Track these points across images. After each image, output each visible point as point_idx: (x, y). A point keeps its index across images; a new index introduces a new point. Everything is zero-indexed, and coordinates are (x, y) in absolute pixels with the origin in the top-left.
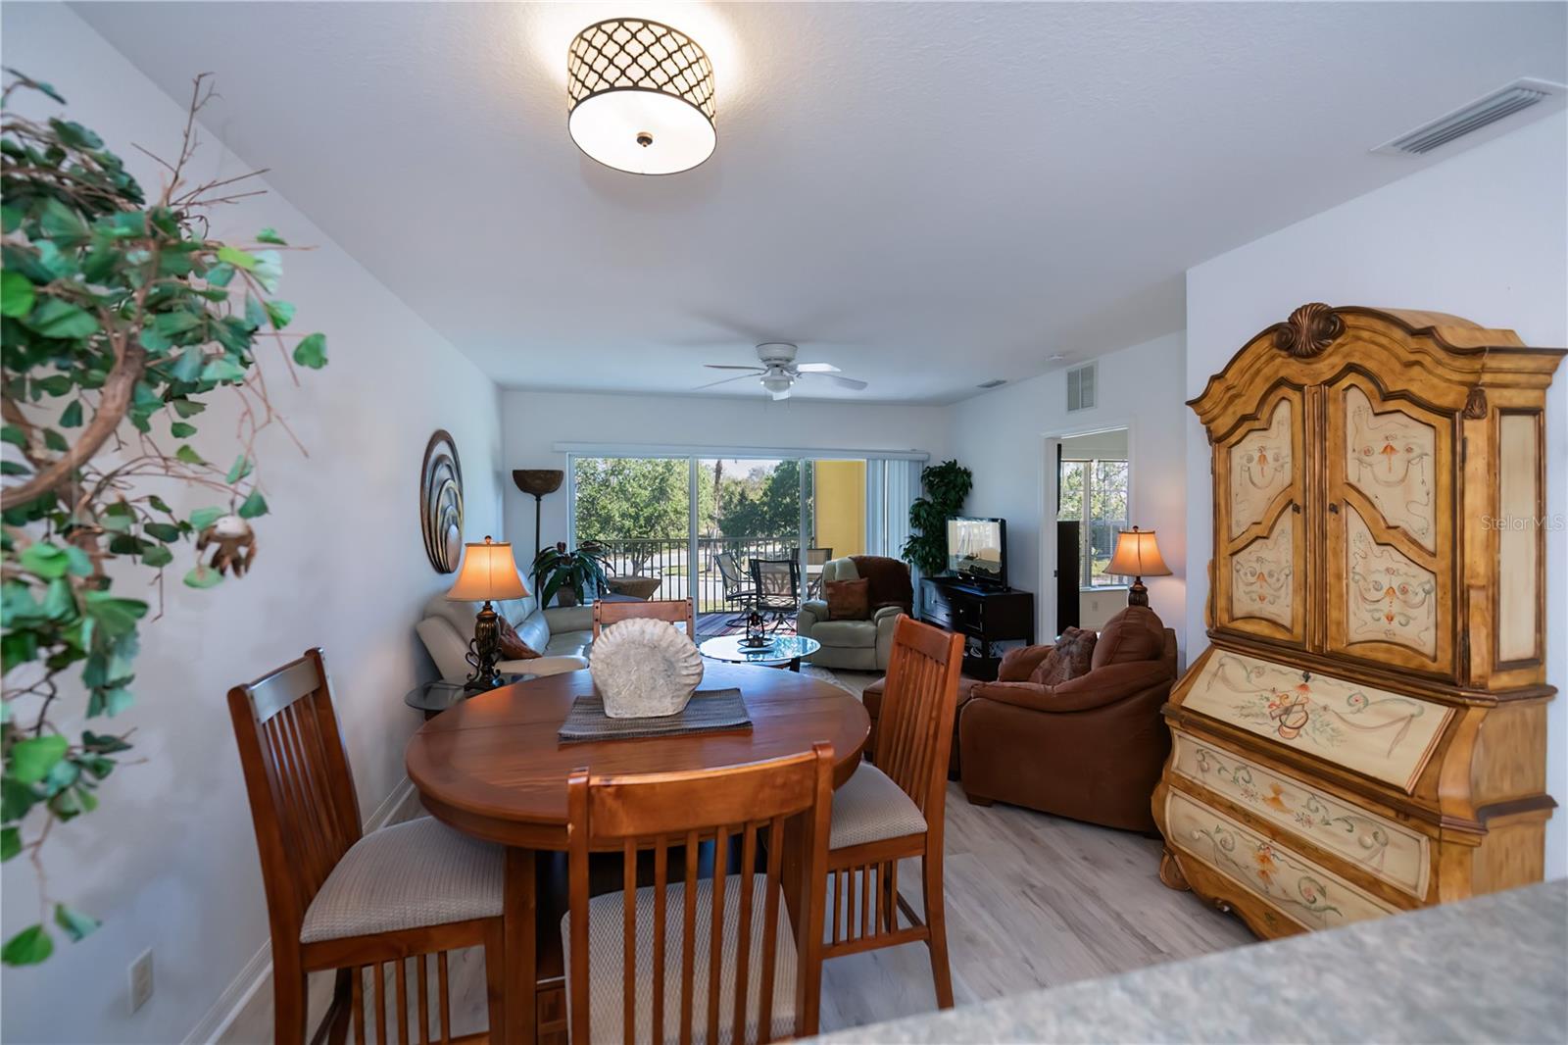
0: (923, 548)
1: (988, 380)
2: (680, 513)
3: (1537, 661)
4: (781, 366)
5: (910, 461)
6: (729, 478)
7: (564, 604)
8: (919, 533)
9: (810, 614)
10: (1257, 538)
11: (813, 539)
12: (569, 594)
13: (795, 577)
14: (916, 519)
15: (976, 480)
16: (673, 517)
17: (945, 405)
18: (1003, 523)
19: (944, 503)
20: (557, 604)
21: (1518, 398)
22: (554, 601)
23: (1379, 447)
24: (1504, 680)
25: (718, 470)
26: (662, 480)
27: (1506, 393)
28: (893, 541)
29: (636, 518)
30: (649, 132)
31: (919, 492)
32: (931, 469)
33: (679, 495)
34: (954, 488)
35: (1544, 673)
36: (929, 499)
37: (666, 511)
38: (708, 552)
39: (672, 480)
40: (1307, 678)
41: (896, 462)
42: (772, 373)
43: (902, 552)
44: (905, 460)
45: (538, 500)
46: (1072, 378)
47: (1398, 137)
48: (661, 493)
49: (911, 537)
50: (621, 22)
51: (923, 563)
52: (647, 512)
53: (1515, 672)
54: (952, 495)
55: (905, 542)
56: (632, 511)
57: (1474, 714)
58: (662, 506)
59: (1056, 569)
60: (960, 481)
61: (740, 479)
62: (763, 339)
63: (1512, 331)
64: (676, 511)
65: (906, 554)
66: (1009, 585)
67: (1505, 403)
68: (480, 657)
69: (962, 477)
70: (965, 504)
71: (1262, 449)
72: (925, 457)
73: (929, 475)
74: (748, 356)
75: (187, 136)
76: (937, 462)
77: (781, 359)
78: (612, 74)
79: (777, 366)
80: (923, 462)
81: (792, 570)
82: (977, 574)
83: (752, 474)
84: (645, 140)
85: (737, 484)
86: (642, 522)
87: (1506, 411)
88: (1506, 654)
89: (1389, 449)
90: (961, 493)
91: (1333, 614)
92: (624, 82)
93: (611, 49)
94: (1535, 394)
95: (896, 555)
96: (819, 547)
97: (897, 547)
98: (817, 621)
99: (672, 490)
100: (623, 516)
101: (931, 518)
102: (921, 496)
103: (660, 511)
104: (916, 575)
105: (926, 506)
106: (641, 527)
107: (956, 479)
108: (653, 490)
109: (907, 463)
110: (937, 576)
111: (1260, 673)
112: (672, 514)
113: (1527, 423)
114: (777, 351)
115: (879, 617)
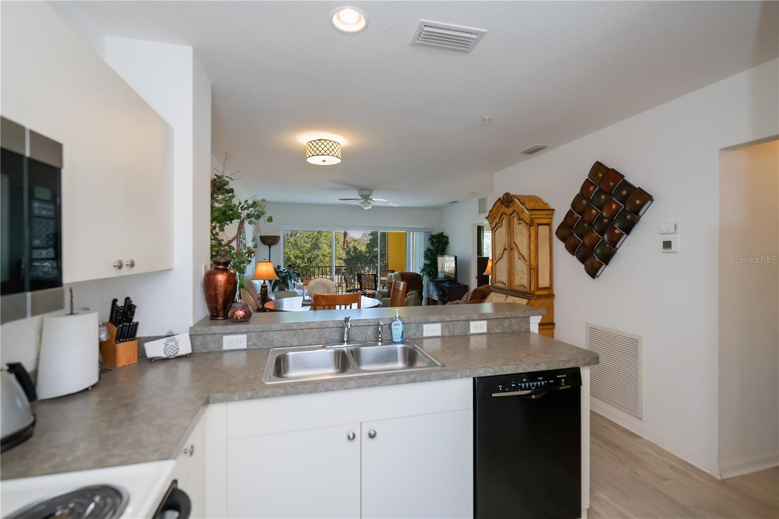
0: (429, 268)
1: (451, 200)
2: (326, 256)
3: (550, 288)
4: (366, 198)
5: (425, 232)
6: (351, 238)
7: (281, 289)
8: (427, 262)
9: (380, 295)
10: (500, 259)
11: (386, 266)
12: (283, 286)
13: (376, 281)
14: (426, 257)
15: (450, 240)
16: (322, 258)
17: (438, 209)
18: (456, 258)
19: (437, 250)
20: (277, 290)
21: (544, 221)
22: (276, 289)
23: (519, 233)
24: (540, 292)
25: (345, 234)
26: (317, 239)
27: (540, 220)
28: (416, 265)
29: (303, 258)
30: (324, 160)
31: (429, 245)
32: (433, 236)
33: (325, 247)
34: (441, 243)
35: (553, 291)
36: (432, 248)
37: (318, 255)
38: (340, 277)
39: (322, 239)
40: (507, 297)
41: (419, 233)
42: (364, 201)
43: (421, 270)
44: (422, 232)
45: (270, 248)
46: (480, 201)
47: (524, 150)
48: (316, 246)
49: (424, 264)
50: (320, 140)
51: (429, 274)
52: (309, 255)
53: (544, 291)
54: (440, 247)
55: (422, 266)
56: (301, 255)
57: (532, 301)
58: (316, 252)
59: (477, 275)
60: (444, 240)
61: (357, 238)
62: (360, 189)
63: (547, 203)
64: (323, 255)
65: (423, 270)
66: (458, 282)
67: (539, 222)
68: (262, 300)
69: (444, 239)
70: (446, 250)
71: (501, 232)
72: (430, 230)
73: (431, 238)
74: (355, 195)
75: (224, 166)
76: (435, 233)
77: (366, 196)
78: (318, 152)
79: (365, 198)
80: (430, 233)
81: (375, 278)
82: (448, 278)
83: (363, 236)
84: (324, 161)
85: (355, 241)
86: (306, 260)
87: (539, 224)
88: (540, 286)
89: (520, 233)
90: (444, 246)
91: (512, 279)
92: (320, 154)
93: (317, 146)
94: (550, 220)
95: (418, 271)
96: (389, 269)
97: (418, 268)
98: (383, 297)
99: (321, 244)
100: (296, 257)
101: (432, 256)
102: (429, 247)
103: (315, 255)
104: (425, 280)
105: (430, 251)
106: (305, 263)
107: (442, 240)
108: (312, 244)
109: (423, 233)
110: (434, 280)
111: (499, 297)
112: (321, 257)
113: (547, 227)
114: (365, 193)
115: (408, 295)
